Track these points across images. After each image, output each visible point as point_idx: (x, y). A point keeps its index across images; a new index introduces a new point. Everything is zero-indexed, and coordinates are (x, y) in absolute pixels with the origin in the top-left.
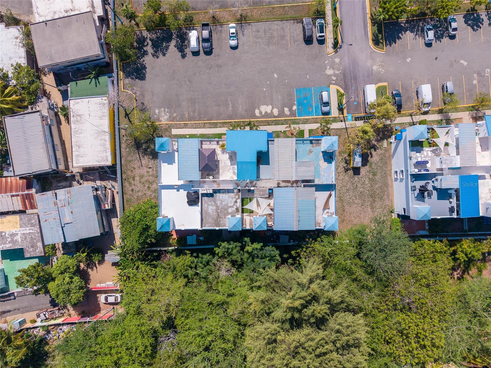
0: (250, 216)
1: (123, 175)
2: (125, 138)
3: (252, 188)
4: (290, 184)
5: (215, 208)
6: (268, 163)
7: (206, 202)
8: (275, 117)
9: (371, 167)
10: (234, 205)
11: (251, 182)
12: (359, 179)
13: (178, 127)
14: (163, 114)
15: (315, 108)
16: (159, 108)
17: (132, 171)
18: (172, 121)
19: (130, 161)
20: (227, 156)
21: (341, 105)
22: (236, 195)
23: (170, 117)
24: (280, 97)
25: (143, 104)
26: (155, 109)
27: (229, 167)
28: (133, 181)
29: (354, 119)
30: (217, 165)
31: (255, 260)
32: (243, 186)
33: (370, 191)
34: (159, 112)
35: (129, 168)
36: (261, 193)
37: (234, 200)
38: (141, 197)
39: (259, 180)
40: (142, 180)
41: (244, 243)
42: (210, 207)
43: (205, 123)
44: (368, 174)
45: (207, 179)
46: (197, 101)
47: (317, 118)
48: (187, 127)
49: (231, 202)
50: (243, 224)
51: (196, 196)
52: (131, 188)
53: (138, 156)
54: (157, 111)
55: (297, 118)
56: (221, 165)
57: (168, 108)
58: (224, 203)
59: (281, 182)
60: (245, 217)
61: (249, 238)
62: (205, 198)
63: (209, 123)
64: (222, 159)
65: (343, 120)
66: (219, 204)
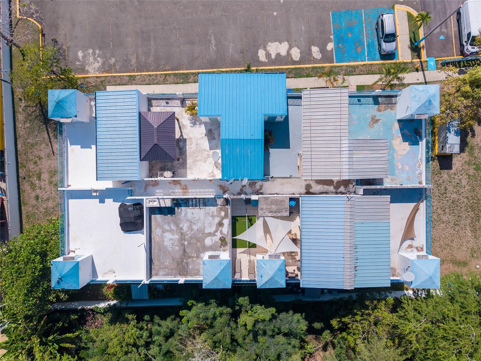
0: (249, 254)
1: (20, 170)
2: (23, 104)
3: (254, 197)
4: (331, 188)
5: (177, 237)
6: (285, 144)
7: (158, 225)
8: (295, 63)
9: (471, 154)
10: (216, 231)
11: (252, 184)
12: (450, 176)
13: (119, 81)
14: (91, 59)
15: (368, 46)
16: (85, 49)
17: (36, 163)
18: (107, 72)
19: (33, 145)
20: (201, 130)
21: (416, 42)
22: (221, 209)
23: (104, 64)
24: (303, 28)
25: (55, 41)
26: (77, 51)
27: (206, 153)
28: (37, 182)
29: (439, 66)
30: (180, 149)
31: (261, 339)
32: (236, 193)
33: (470, 198)
34: (84, 57)
35: (31, 157)
36: (274, 207)
37: (217, 220)
38: (51, 210)
39: (267, 180)
40: (53, 179)
41: (237, 308)
42: (168, 236)
43: (166, 75)
44: (466, 167)
45: (159, 178)
46: (152, 34)
47: (372, 65)
48: (133, 82)
49: (210, 225)
50: (234, 273)
51: (137, 213)
52: (34, 194)
53: (46, 135)
54: (80, 54)
55: (335, 64)
56: (190, 148)
57: (100, 49)
58: (195, 227)
59: (313, 184)
60: (239, 256)
61: (246, 298)
62: (158, 218)
63: (175, 75)
64: (191, 136)
65: (420, 68)
66: (185, 228)
